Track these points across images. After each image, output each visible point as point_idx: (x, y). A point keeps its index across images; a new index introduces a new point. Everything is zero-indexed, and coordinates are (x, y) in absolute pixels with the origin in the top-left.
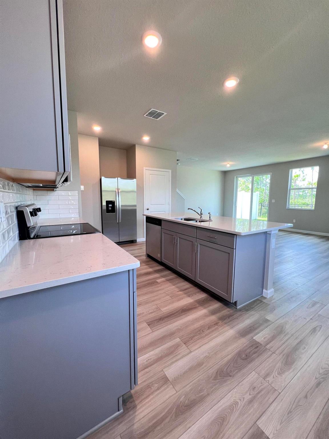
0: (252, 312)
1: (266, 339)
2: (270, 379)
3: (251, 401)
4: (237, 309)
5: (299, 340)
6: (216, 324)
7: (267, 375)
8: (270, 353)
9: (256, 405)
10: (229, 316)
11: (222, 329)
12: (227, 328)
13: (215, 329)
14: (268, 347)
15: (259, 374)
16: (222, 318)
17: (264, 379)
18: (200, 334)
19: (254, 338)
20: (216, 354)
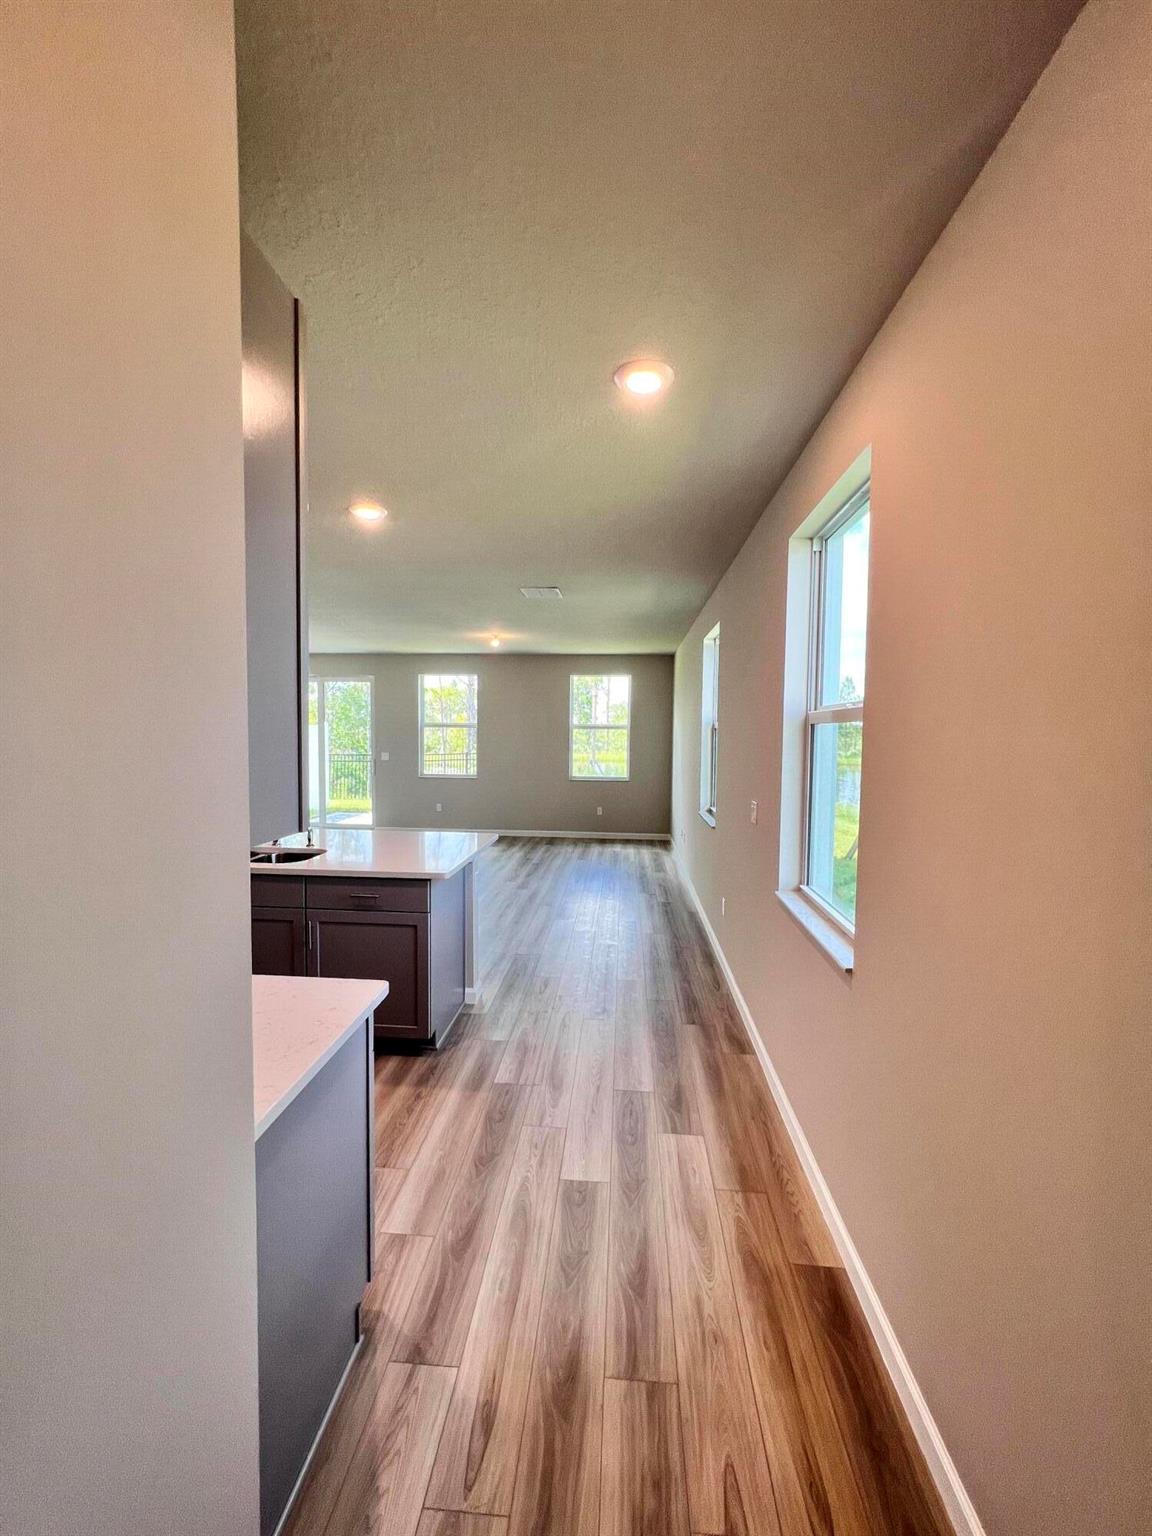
0: (465, 1044)
1: (514, 1072)
2: (547, 1120)
3: (541, 1164)
4: (436, 1050)
5: (554, 1048)
6: (418, 1097)
7: (542, 1119)
8: (529, 1088)
9: (549, 1162)
10: (432, 1070)
11: (435, 1099)
12: (444, 1091)
13: (424, 1106)
14: (522, 1081)
15: (532, 1125)
16: (423, 1081)
17: (540, 1125)
18: (400, 1132)
19: (496, 1081)
20: (454, 1143)
